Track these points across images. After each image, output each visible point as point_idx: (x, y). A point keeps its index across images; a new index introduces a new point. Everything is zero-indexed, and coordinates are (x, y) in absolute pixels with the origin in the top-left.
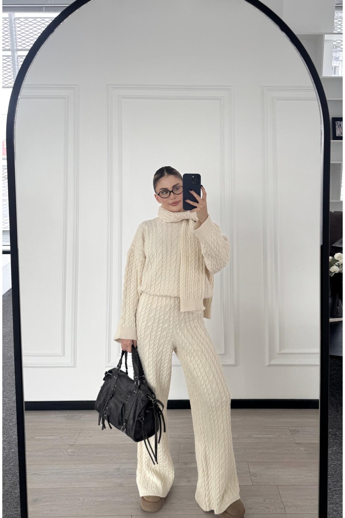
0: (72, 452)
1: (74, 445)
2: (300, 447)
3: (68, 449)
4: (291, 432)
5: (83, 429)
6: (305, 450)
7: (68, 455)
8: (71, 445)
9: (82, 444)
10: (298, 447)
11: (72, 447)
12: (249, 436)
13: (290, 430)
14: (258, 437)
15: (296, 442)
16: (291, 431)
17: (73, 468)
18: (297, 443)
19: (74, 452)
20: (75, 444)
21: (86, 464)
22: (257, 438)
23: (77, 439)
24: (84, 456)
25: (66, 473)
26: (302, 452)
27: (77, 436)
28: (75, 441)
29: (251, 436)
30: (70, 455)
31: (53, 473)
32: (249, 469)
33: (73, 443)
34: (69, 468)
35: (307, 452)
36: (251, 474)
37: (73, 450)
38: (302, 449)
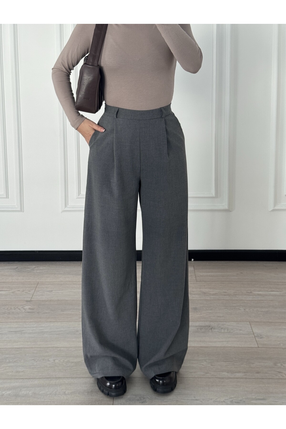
0: (29, 309)
1: (31, 301)
3: (25, 305)
5: (39, 283)
7: (26, 313)
8: (27, 301)
9: (41, 299)
11: (28, 303)
12: (248, 293)
14: (260, 294)
17: (35, 326)
19: (33, 309)
20: (32, 299)
21: (50, 322)
22: (258, 295)
23: (33, 295)
24: (46, 313)
25: (28, 331)
27: (34, 291)
28: (31, 296)
29: (251, 293)
30: (29, 312)
31: (12, 332)
32: (252, 329)
33: (30, 299)
34: (30, 326)
36: (255, 335)
37: (31, 306)
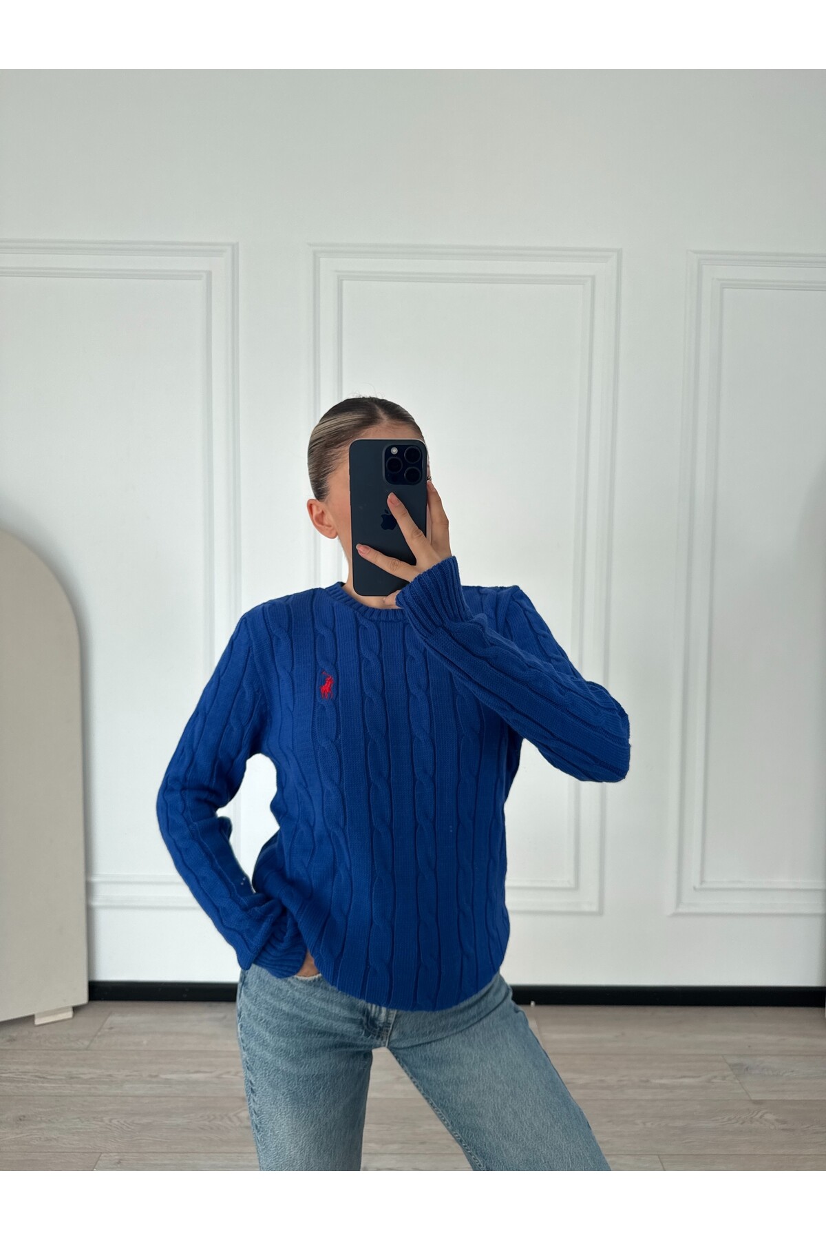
2: (767, 1113)
4: (732, 1070)
6: (777, 1120)
10: (760, 1114)
12: (644, 1081)
13: (730, 1065)
14: (664, 1084)
15: (754, 1097)
16: (733, 1067)
18: (756, 1102)
26: (772, 1127)
29: (648, 1081)
35: (784, 1126)
38: (769, 1117)
